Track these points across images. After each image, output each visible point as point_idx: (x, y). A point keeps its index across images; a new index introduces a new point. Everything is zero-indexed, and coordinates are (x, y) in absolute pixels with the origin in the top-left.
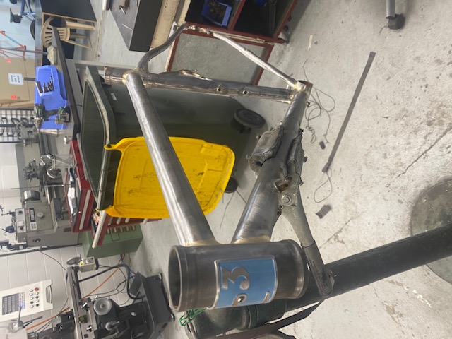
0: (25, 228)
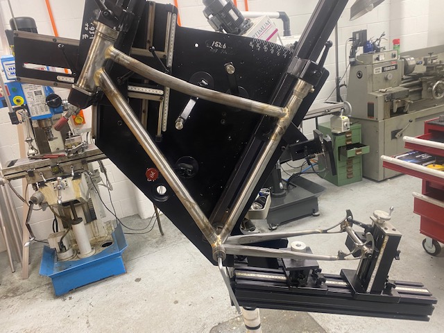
0: (377, 62)
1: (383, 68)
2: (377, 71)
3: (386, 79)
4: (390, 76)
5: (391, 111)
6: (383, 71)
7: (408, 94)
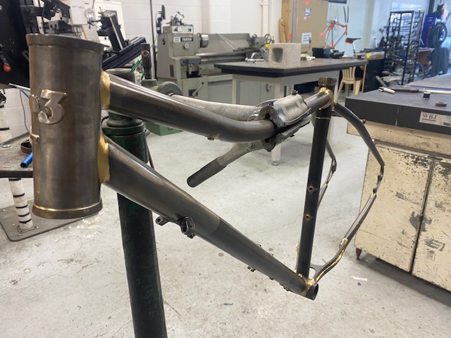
0: (176, 32)
1: (181, 39)
2: (177, 40)
3: (184, 48)
4: (187, 45)
5: (188, 73)
6: (181, 40)
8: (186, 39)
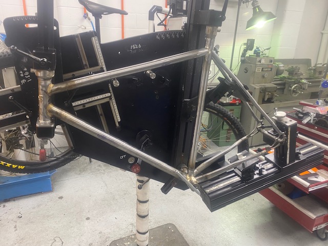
3: (263, 77)
4: (266, 75)
6: (262, 70)
7: (276, 90)
8: (266, 69)
